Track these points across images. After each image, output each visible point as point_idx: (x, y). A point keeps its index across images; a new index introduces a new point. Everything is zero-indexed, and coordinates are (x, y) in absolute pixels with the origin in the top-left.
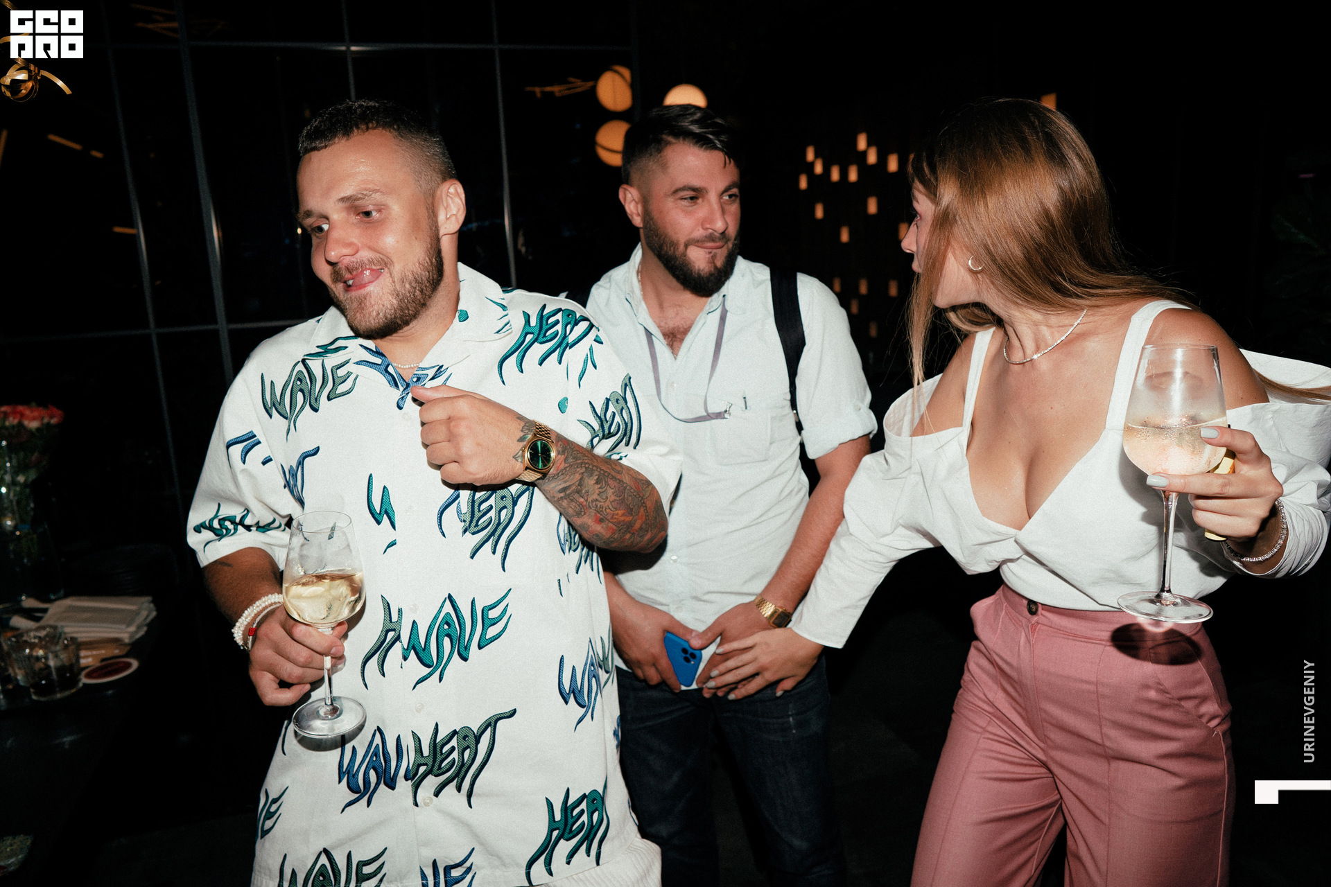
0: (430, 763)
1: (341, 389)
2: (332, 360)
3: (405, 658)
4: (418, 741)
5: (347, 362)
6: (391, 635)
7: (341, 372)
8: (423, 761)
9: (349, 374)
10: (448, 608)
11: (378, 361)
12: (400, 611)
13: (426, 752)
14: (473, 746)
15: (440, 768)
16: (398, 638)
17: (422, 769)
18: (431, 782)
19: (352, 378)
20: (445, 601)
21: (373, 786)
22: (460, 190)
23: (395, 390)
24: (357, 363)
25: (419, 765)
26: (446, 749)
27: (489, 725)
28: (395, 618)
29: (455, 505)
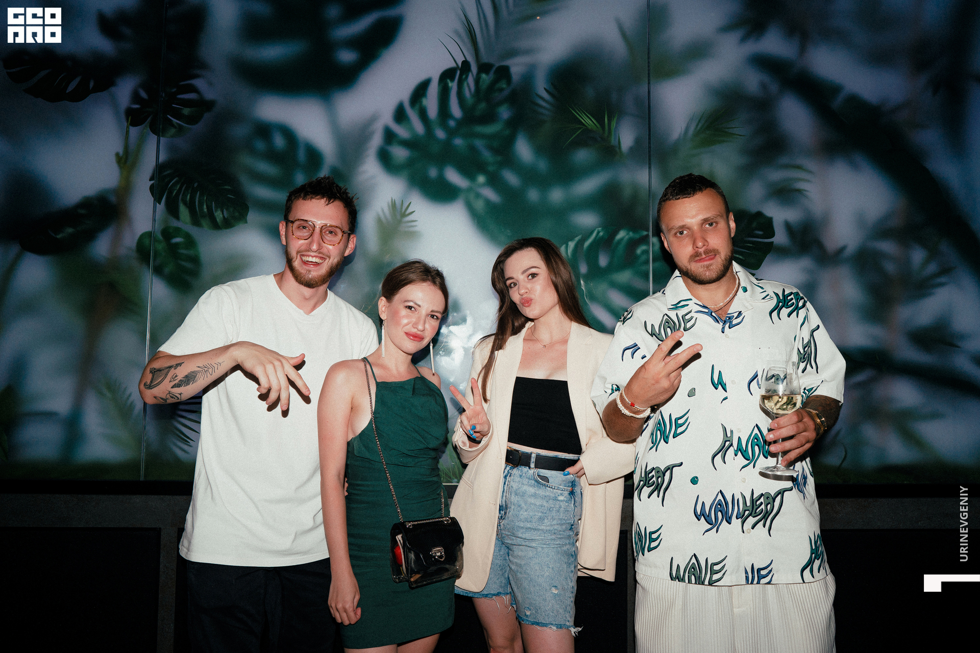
0: (751, 510)
1: (690, 324)
2: (681, 312)
3: (736, 455)
4: (744, 498)
5: (690, 312)
6: (727, 443)
7: (687, 317)
8: (746, 509)
9: (692, 318)
10: (755, 431)
11: (707, 311)
12: (731, 432)
13: (748, 504)
14: (772, 503)
15: (755, 513)
16: (731, 444)
17: (747, 513)
18: (751, 520)
19: (694, 319)
20: (754, 428)
21: (720, 521)
23: (717, 324)
24: (696, 312)
25: (745, 511)
26: (758, 503)
27: (780, 493)
28: (729, 435)
29: (755, 380)
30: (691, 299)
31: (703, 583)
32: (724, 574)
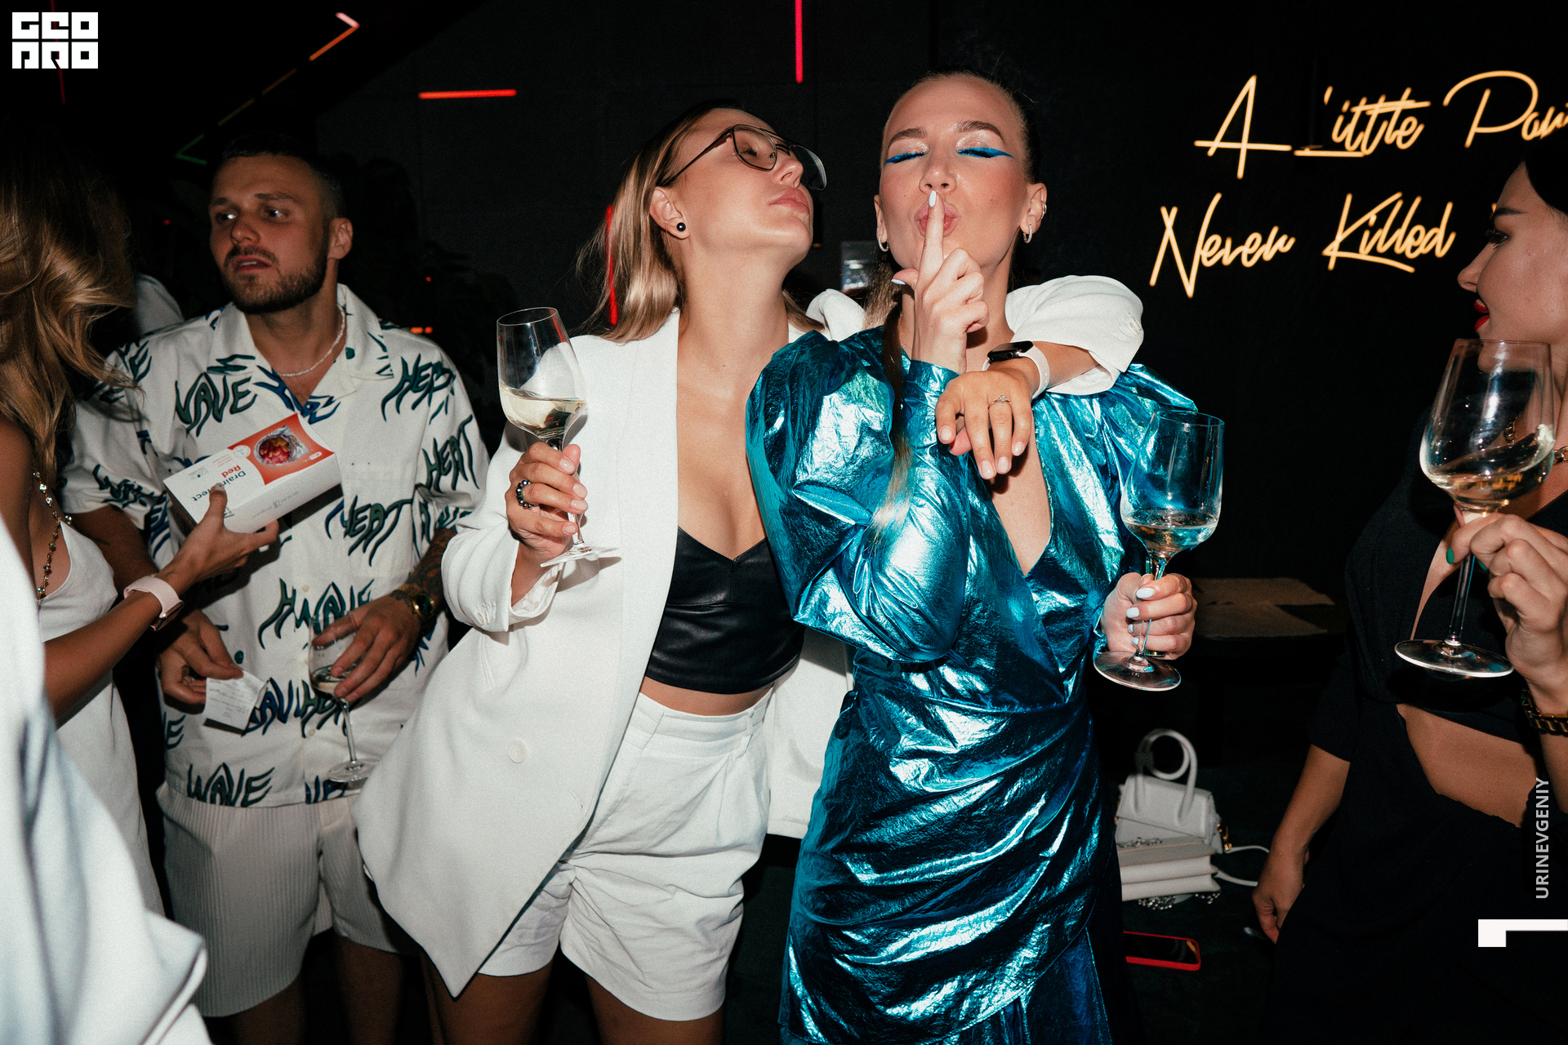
0: (315, 704)
1: (241, 403)
2: (233, 378)
3: (298, 626)
4: (307, 688)
5: (248, 380)
6: (286, 608)
7: (241, 389)
8: (310, 702)
9: (248, 392)
10: (332, 592)
11: (276, 384)
12: (294, 592)
13: (313, 696)
15: (322, 707)
16: (292, 610)
17: (310, 709)
18: (317, 718)
19: (251, 395)
20: (329, 587)
21: (268, 719)
22: (350, 228)
24: (256, 383)
25: (307, 707)
28: (290, 595)
29: (339, 514)
30: (252, 358)
31: (232, 804)
32: (267, 792)
